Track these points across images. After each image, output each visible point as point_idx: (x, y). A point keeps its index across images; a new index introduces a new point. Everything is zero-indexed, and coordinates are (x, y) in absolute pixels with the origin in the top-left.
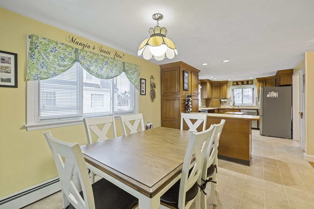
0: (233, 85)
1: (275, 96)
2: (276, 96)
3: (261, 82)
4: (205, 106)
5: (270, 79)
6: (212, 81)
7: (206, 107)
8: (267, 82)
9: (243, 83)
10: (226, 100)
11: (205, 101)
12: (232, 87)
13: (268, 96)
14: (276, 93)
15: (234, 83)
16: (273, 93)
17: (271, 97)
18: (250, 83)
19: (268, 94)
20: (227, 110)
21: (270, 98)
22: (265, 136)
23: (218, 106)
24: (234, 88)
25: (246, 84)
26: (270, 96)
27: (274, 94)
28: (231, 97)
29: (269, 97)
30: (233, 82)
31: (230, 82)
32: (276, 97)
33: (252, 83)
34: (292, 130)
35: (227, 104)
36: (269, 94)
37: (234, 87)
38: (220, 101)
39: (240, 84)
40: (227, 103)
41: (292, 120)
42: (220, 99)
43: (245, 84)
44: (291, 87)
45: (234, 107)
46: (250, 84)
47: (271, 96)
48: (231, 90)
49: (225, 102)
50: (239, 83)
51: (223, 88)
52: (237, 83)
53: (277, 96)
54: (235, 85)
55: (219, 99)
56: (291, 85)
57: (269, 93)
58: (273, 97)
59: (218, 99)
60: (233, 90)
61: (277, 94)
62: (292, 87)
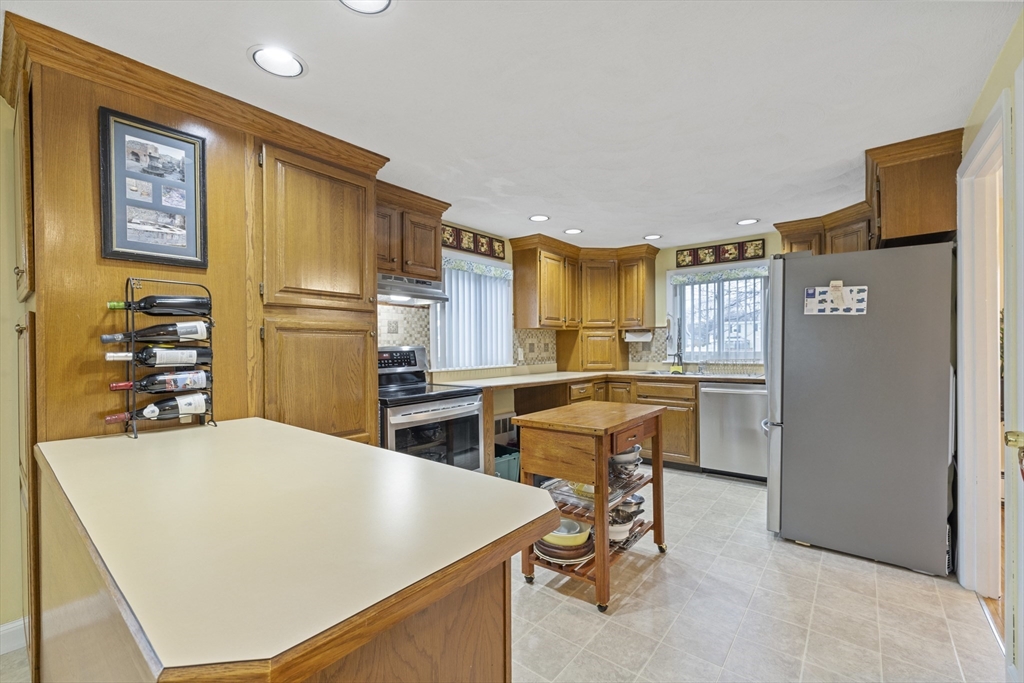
0: (679, 266)
1: (848, 310)
2: (855, 306)
3: (799, 243)
4: (554, 365)
5: (839, 227)
6: (579, 249)
7: (560, 369)
8: (828, 239)
9: (718, 253)
10: (647, 338)
11: (551, 341)
12: (676, 277)
13: (812, 307)
14: (855, 289)
15: (681, 258)
16: (836, 287)
17: (828, 312)
18: (750, 252)
19: (813, 296)
20: (640, 384)
21: (821, 319)
22: (793, 542)
23: (611, 366)
24: (681, 279)
25: (735, 260)
26: (822, 306)
27: (847, 299)
28: (669, 321)
29: (816, 312)
30: (680, 252)
31: (667, 250)
32: (853, 312)
33: (760, 253)
34: (953, 519)
35: (653, 354)
36: (818, 298)
37: (680, 276)
38: (622, 340)
39: (708, 260)
40: (653, 349)
41: (955, 457)
42: (620, 332)
43: (727, 260)
44: (948, 246)
45: (680, 369)
46: (753, 258)
47: (828, 306)
48: (670, 291)
49: (646, 346)
50: (701, 254)
51: (632, 278)
52: (695, 256)
53: (864, 305)
54: (687, 265)
55: (616, 331)
56: (949, 236)
57: (819, 289)
58: (841, 312)
59: (609, 333)
60: (679, 290)
61: (864, 295)
62: (955, 252)
